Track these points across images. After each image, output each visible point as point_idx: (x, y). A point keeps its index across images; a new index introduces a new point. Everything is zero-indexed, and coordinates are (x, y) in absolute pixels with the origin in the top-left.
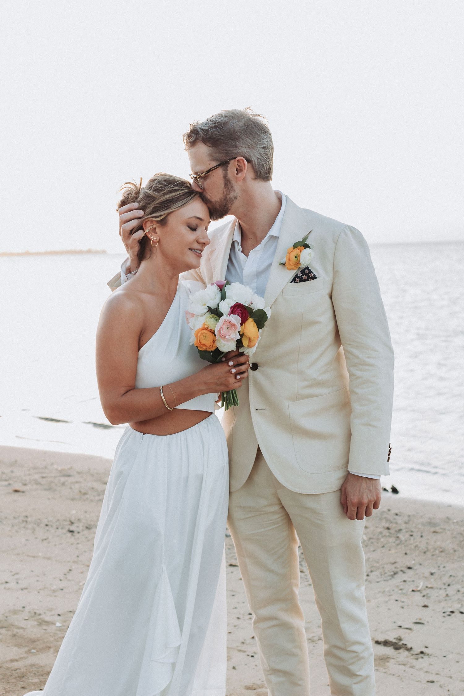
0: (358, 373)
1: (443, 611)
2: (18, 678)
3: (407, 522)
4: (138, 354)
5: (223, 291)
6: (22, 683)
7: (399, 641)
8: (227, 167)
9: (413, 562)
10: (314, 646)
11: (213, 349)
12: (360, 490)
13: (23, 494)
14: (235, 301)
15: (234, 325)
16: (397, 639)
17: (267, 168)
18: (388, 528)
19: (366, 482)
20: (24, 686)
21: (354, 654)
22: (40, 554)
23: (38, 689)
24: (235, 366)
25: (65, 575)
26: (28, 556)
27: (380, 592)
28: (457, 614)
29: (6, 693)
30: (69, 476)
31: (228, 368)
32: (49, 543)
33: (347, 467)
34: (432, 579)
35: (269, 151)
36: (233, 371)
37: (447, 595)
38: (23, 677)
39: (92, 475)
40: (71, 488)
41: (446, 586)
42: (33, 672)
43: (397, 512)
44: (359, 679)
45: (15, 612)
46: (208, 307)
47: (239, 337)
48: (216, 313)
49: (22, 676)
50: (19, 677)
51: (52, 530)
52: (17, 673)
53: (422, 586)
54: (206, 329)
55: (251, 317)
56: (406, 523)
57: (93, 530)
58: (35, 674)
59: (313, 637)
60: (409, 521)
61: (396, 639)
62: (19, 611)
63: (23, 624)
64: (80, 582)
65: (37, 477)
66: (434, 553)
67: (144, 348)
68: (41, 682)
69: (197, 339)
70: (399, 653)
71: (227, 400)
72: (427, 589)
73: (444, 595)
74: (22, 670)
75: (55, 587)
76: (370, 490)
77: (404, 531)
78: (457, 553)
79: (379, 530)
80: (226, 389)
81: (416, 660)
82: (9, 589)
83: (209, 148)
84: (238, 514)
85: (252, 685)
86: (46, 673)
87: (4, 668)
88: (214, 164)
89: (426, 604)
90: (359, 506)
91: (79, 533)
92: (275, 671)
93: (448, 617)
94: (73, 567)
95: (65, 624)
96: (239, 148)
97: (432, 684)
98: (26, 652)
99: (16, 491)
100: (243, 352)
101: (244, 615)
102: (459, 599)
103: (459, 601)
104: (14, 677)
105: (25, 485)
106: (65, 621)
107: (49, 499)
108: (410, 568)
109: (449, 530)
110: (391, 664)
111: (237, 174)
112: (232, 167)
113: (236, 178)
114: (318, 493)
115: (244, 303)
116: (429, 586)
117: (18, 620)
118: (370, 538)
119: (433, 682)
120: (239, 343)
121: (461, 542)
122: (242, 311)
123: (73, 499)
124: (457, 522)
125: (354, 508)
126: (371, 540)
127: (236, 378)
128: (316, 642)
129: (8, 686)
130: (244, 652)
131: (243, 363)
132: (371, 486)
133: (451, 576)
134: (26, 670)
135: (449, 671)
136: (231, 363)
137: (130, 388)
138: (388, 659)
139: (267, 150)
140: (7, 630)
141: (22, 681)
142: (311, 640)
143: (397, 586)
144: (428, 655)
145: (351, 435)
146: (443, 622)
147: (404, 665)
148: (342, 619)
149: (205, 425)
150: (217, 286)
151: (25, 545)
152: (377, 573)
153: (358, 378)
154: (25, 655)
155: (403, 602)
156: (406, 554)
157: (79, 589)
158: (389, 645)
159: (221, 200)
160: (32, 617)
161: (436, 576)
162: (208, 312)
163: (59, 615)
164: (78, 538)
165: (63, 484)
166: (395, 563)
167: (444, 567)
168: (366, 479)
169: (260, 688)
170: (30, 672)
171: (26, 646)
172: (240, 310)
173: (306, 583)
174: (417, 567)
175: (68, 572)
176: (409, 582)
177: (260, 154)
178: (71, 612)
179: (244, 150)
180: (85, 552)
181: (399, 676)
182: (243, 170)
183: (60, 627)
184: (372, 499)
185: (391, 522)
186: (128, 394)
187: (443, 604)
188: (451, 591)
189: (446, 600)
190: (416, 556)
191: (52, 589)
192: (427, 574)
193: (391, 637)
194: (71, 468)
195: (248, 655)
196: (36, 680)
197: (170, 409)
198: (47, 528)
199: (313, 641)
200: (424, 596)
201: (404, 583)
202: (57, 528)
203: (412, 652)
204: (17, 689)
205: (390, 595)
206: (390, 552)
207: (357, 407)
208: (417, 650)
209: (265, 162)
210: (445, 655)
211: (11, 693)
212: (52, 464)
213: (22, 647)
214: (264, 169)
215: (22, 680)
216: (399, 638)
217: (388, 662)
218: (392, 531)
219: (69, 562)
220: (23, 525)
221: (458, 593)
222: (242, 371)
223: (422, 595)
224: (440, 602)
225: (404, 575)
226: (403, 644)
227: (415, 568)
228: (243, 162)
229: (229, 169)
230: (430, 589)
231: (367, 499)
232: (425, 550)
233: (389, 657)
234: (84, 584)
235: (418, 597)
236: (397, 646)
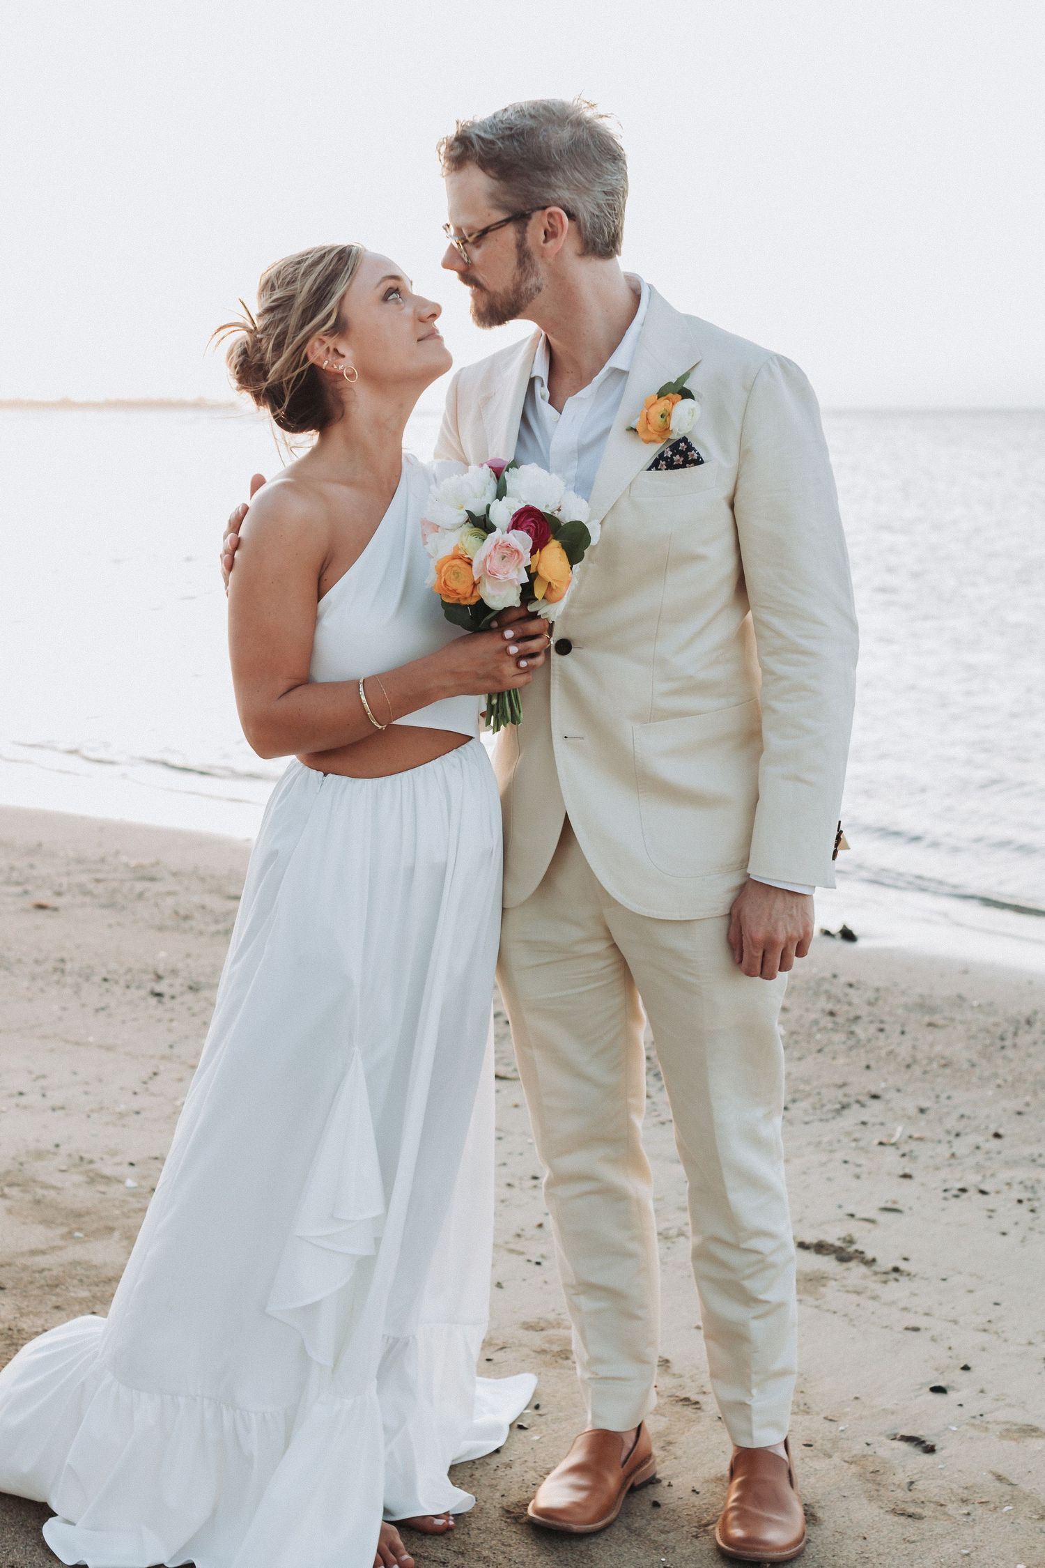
0: (780, 668)
1: (944, 1188)
2: (46, 1288)
3: (872, 1000)
4: (316, 609)
5: (501, 479)
6: (54, 1298)
7: (848, 1244)
8: (526, 225)
9: (883, 1085)
10: (668, 1248)
11: (473, 601)
12: (770, 915)
13: (55, 914)
14: (526, 502)
15: (517, 551)
16: (844, 1240)
17: (609, 233)
18: (832, 1014)
19: (785, 899)
20: (58, 1304)
21: (754, 1257)
22: (91, 1039)
23: (89, 1311)
24: (517, 640)
25: (145, 1083)
26: (67, 1041)
27: (809, 1144)
28: (973, 1194)
29: (21, 1316)
30: (152, 879)
31: (502, 644)
32: (110, 1015)
33: (747, 866)
34: (922, 1121)
35: (619, 198)
36: (513, 649)
37: (953, 1155)
38: (57, 1286)
39: (202, 880)
40: (156, 905)
41: (951, 1137)
42: (78, 1278)
43: (852, 980)
44: (761, 1309)
45: (39, 1155)
46: (468, 511)
47: (525, 579)
48: (482, 524)
49: (54, 1285)
50: (47, 1286)
51: (118, 990)
52: (45, 1278)
53: (901, 1136)
54: (461, 558)
55: (555, 538)
56: (870, 1004)
57: (205, 993)
58: (81, 1281)
59: (667, 1229)
60: (877, 999)
61: (841, 1241)
62: (48, 1152)
63: (56, 1180)
64: (176, 1099)
65: (84, 878)
66: (928, 1069)
67: (331, 595)
68: (93, 1297)
69: (441, 577)
70: (848, 1269)
71: (498, 712)
72: (910, 1141)
73: (947, 1155)
74: (55, 1273)
75: (122, 1107)
76: (791, 916)
77: (865, 1019)
78: (977, 1070)
79: (813, 1016)
80: (498, 688)
81: (883, 1285)
82: (25, 1107)
83: (490, 180)
84: (519, 957)
85: (536, 1320)
86: (105, 1280)
87: (17, 1266)
88: (499, 216)
89: (907, 1171)
90: (768, 946)
91: (173, 997)
92: (589, 1288)
93: (954, 1200)
94: (162, 1068)
95: (144, 1183)
96: (554, 191)
97: (914, 1333)
98: (63, 1237)
99: (41, 907)
100: (537, 612)
101: (521, 1179)
102: (977, 1164)
103: (978, 1167)
104: (38, 1285)
105: (59, 894)
106: (145, 1178)
107: (110, 926)
108: (875, 1097)
109: (962, 1022)
110: (830, 1292)
111: (545, 241)
112: (537, 225)
113: (543, 249)
114: (687, 918)
115: (544, 507)
116: (916, 1135)
117: (46, 1171)
118: (793, 1033)
119: (916, 1329)
120: (527, 592)
121: (987, 1046)
122: (536, 524)
123: (161, 929)
124: (980, 1006)
125: (757, 952)
126: (795, 1037)
127: (517, 666)
128: (673, 1240)
129: (26, 1303)
130: (522, 1253)
131: (534, 634)
132: (795, 907)
133: (962, 1116)
134: (64, 1272)
135: (953, 1308)
136: (509, 634)
137: (298, 682)
138: (824, 1281)
139: (613, 196)
140: (23, 1191)
141: (54, 1295)
142: (664, 1236)
143: (848, 1134)
144: (909, 1275)
145: (758, 799)
146: (943, 1210)
147: (858, 1293)
148: (730, 1182)
149: (456, 761)
150: (489, 469)
151: (60, 1019)
152: (805, 1104)
153: (781, 678)
154: (61, 1243)
155: (859, 1166)
156: (868, 1067)
157: (174, 1113)
158: (825, 1252)
159: (506, 291)
160: (75, 1166)
161: (931, 1115)
162: (467, 522)
163: (132, 1164)
164: (173, 1010)
165: (141, 896)
166: (844, 1085)
167: (949, 1098)
168: (786, 892)
169: (554, 1327)
170: (73, 1277)
171: (62, 1224)
172: (533, 521)
173: (655, 1120)
174: (892, 1095)
175: (151, 1078)
176: (874, 1125)
177: (599, 206)
178: (156, 1158)
179: (565, 194)
180: (187, 1037)
181: (845, 1315)
182: (559, 235)
183: (135, 1187)
184: (795, 934)
185: (839, 1001)
186: (292, 694)
187: (944, 1173)
188: (961, 1147)
189: (950, 1165)
190: (888, 1073)
191: (118, 1110)
192: (912, 1111)
193: (832, 1236)
194: (157, 863)
195: (529, 1261)
196: (83, 1293)
197: (380, 727)
198: (106, 985)
199: (667, 1238)
200: (904, 1155)
201: (862, 1127)
202: (128, 987)
203: (875, 1268)
204: (44, 1311)
205: (831, 1151)
206: (835, 1062)
207: (773, 740)
208: (886, 1263)
209: (606, 223)
210: (944, 1277)
211: (31, 1316)
212: (117, 853)
213: (53, 1225)
214: (604, 235)
215: (54, 1292)
216: (848, 1238)
217: (824, 1286)
218: (840, 1020)
219: (152, 1057)
220: (55, 977)
221: (977, 1151)
222: (530, 651)
223: (901, 1152)
224: (937, 1168)
225: (863, 1110)
226: (856, 1251)
227: (887, 1096)
228: (561, 218)
229: (529, 229)
230: (918, 1142)
231: (785, 932)
232: (909, 1060)
233: (825, 1275)
234: (183, 1104)
235: (890, 1158)
236: (843, 1254)
